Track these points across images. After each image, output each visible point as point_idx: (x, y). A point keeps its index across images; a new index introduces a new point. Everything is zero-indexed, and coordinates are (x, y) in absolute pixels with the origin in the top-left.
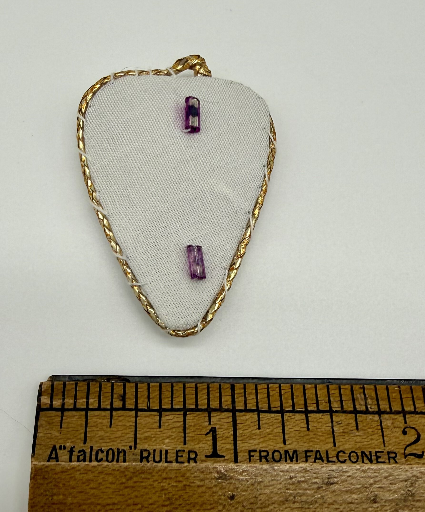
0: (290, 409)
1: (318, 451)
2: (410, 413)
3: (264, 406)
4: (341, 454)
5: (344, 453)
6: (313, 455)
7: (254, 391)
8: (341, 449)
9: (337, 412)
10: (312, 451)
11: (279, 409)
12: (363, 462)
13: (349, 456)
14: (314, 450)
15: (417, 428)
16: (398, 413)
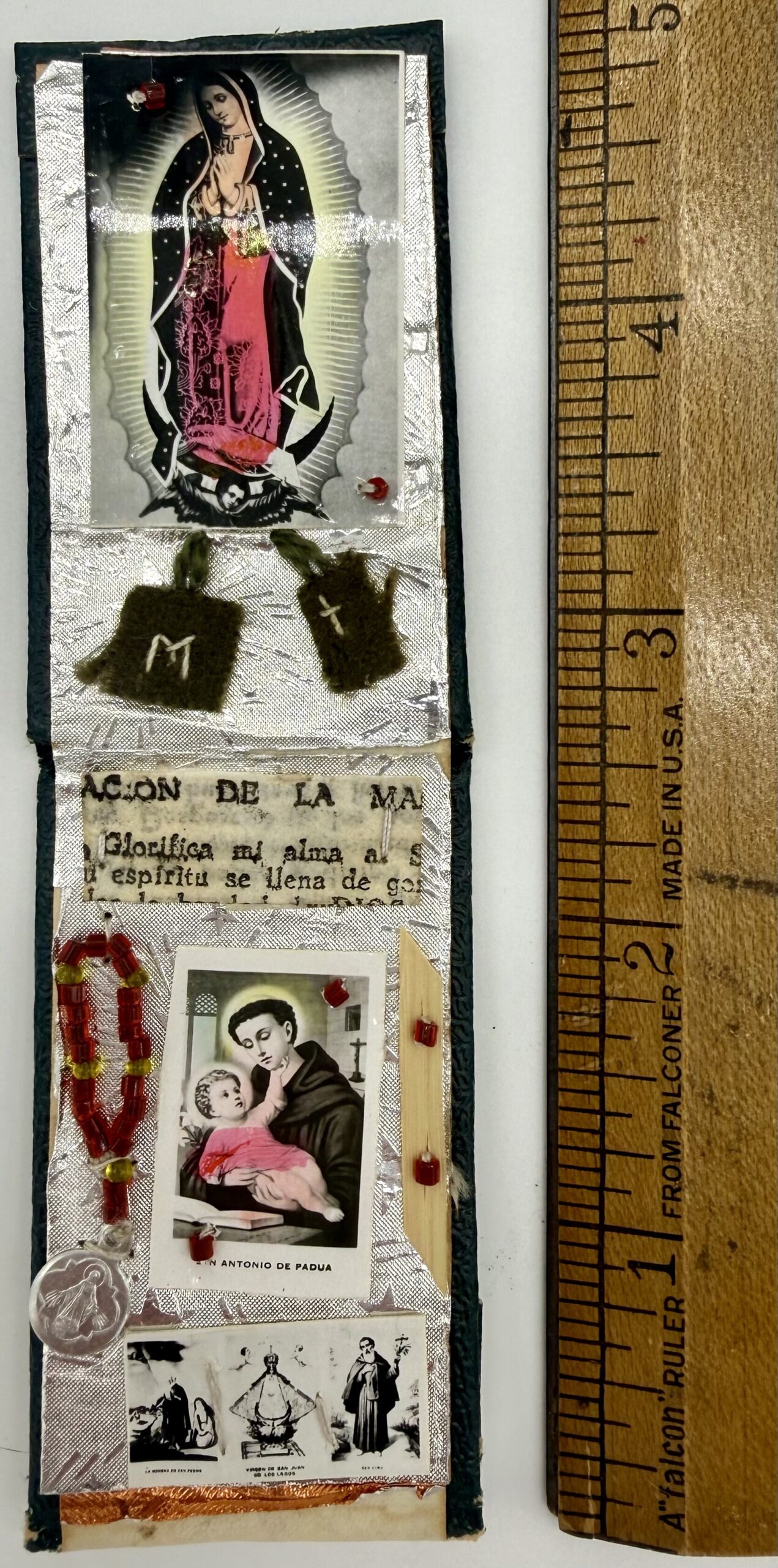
0: (597, 1137)
1: (664, 1107)
2: (602, 948)
3: (593, 1179)
4: (668, 1075)
5: (666, 1067)
6: (670, 1117)
7: (570, 1189)
8: (658, 1071)
9: (602, 1065)
10: (664, 1117)
11: (598, 1156)
12: (679, 1041)
13: (672, 1060)
14: (661, 1113)
15: (626, 945)
16: (602, 968)
